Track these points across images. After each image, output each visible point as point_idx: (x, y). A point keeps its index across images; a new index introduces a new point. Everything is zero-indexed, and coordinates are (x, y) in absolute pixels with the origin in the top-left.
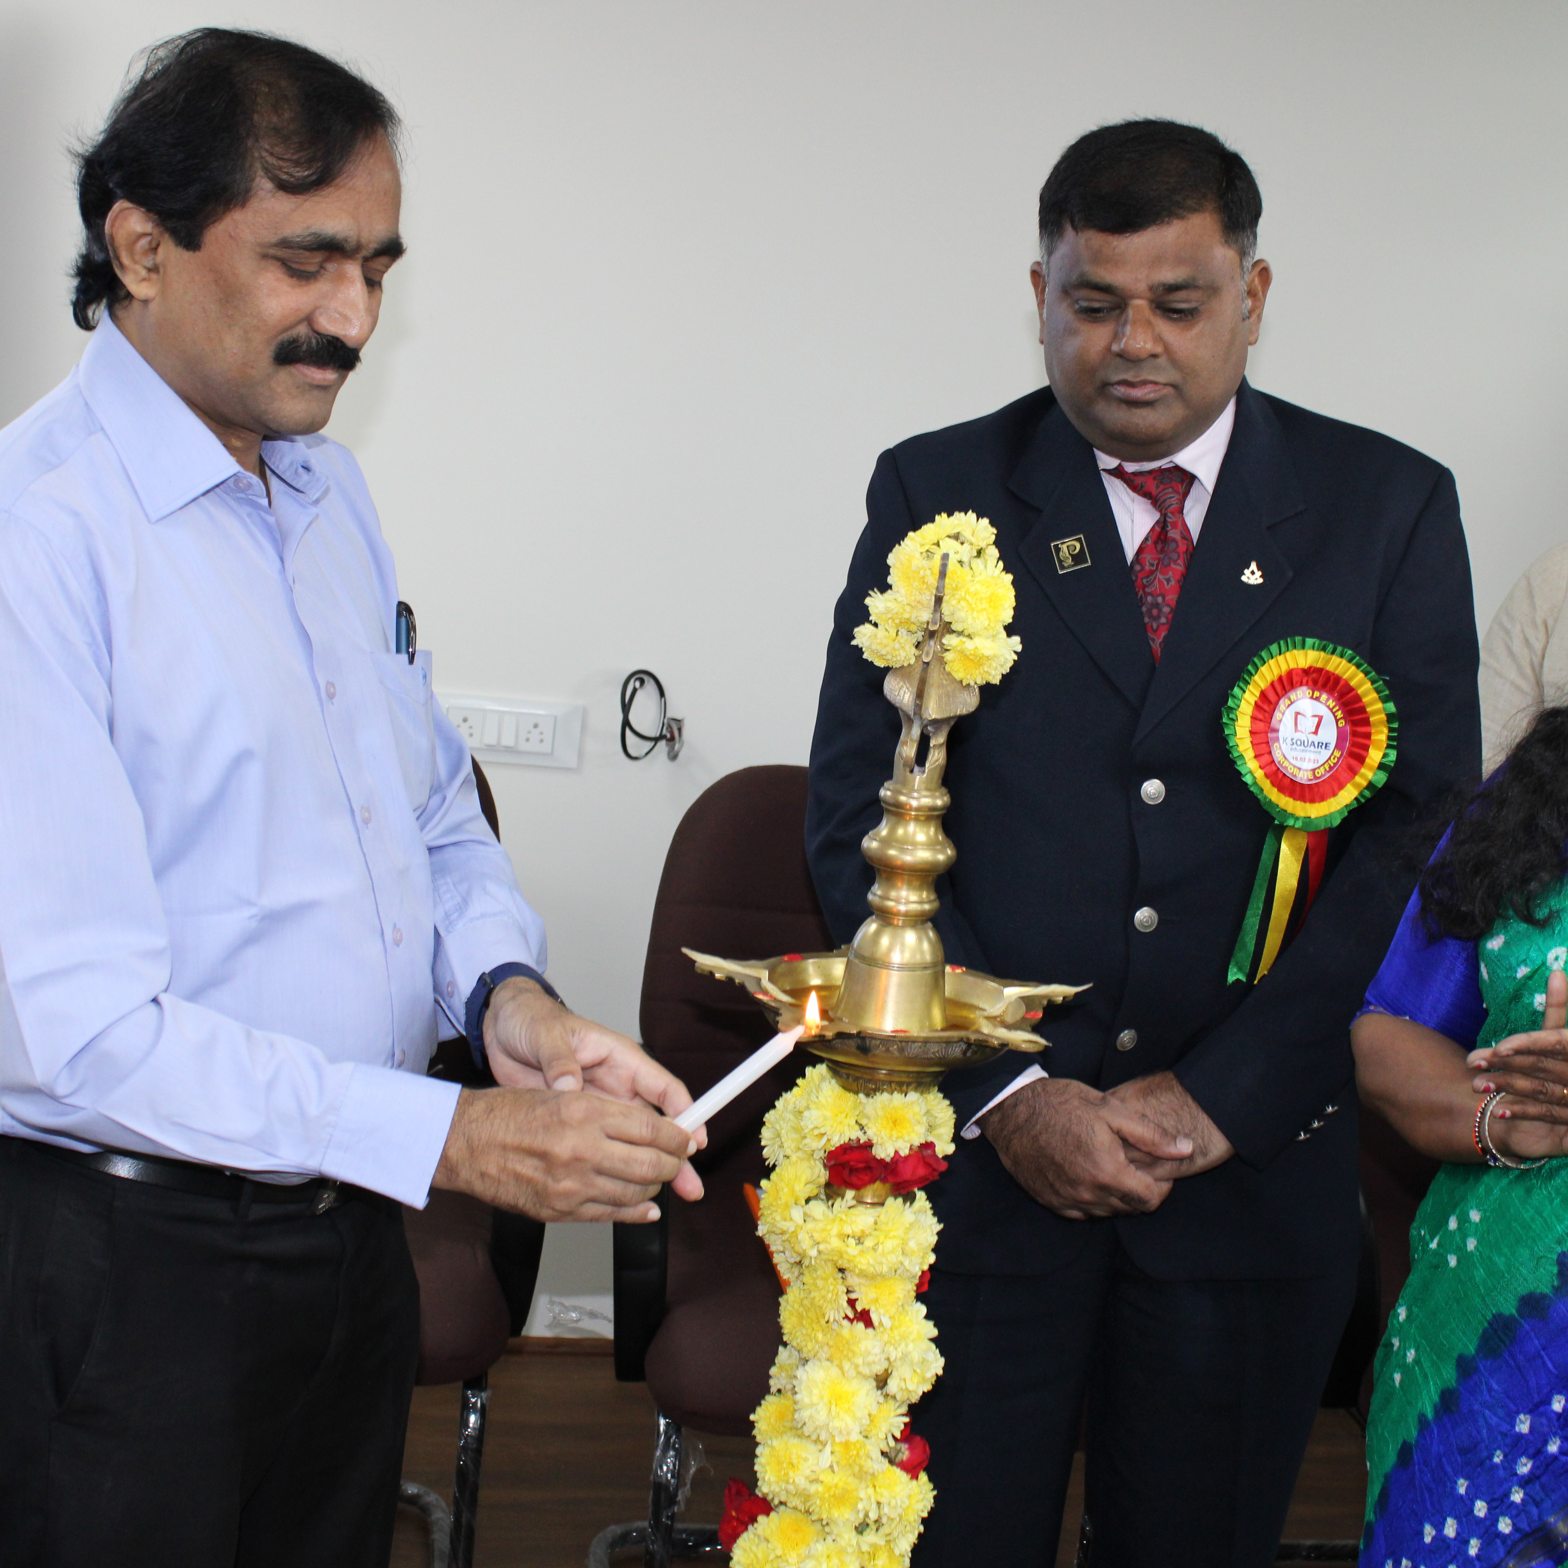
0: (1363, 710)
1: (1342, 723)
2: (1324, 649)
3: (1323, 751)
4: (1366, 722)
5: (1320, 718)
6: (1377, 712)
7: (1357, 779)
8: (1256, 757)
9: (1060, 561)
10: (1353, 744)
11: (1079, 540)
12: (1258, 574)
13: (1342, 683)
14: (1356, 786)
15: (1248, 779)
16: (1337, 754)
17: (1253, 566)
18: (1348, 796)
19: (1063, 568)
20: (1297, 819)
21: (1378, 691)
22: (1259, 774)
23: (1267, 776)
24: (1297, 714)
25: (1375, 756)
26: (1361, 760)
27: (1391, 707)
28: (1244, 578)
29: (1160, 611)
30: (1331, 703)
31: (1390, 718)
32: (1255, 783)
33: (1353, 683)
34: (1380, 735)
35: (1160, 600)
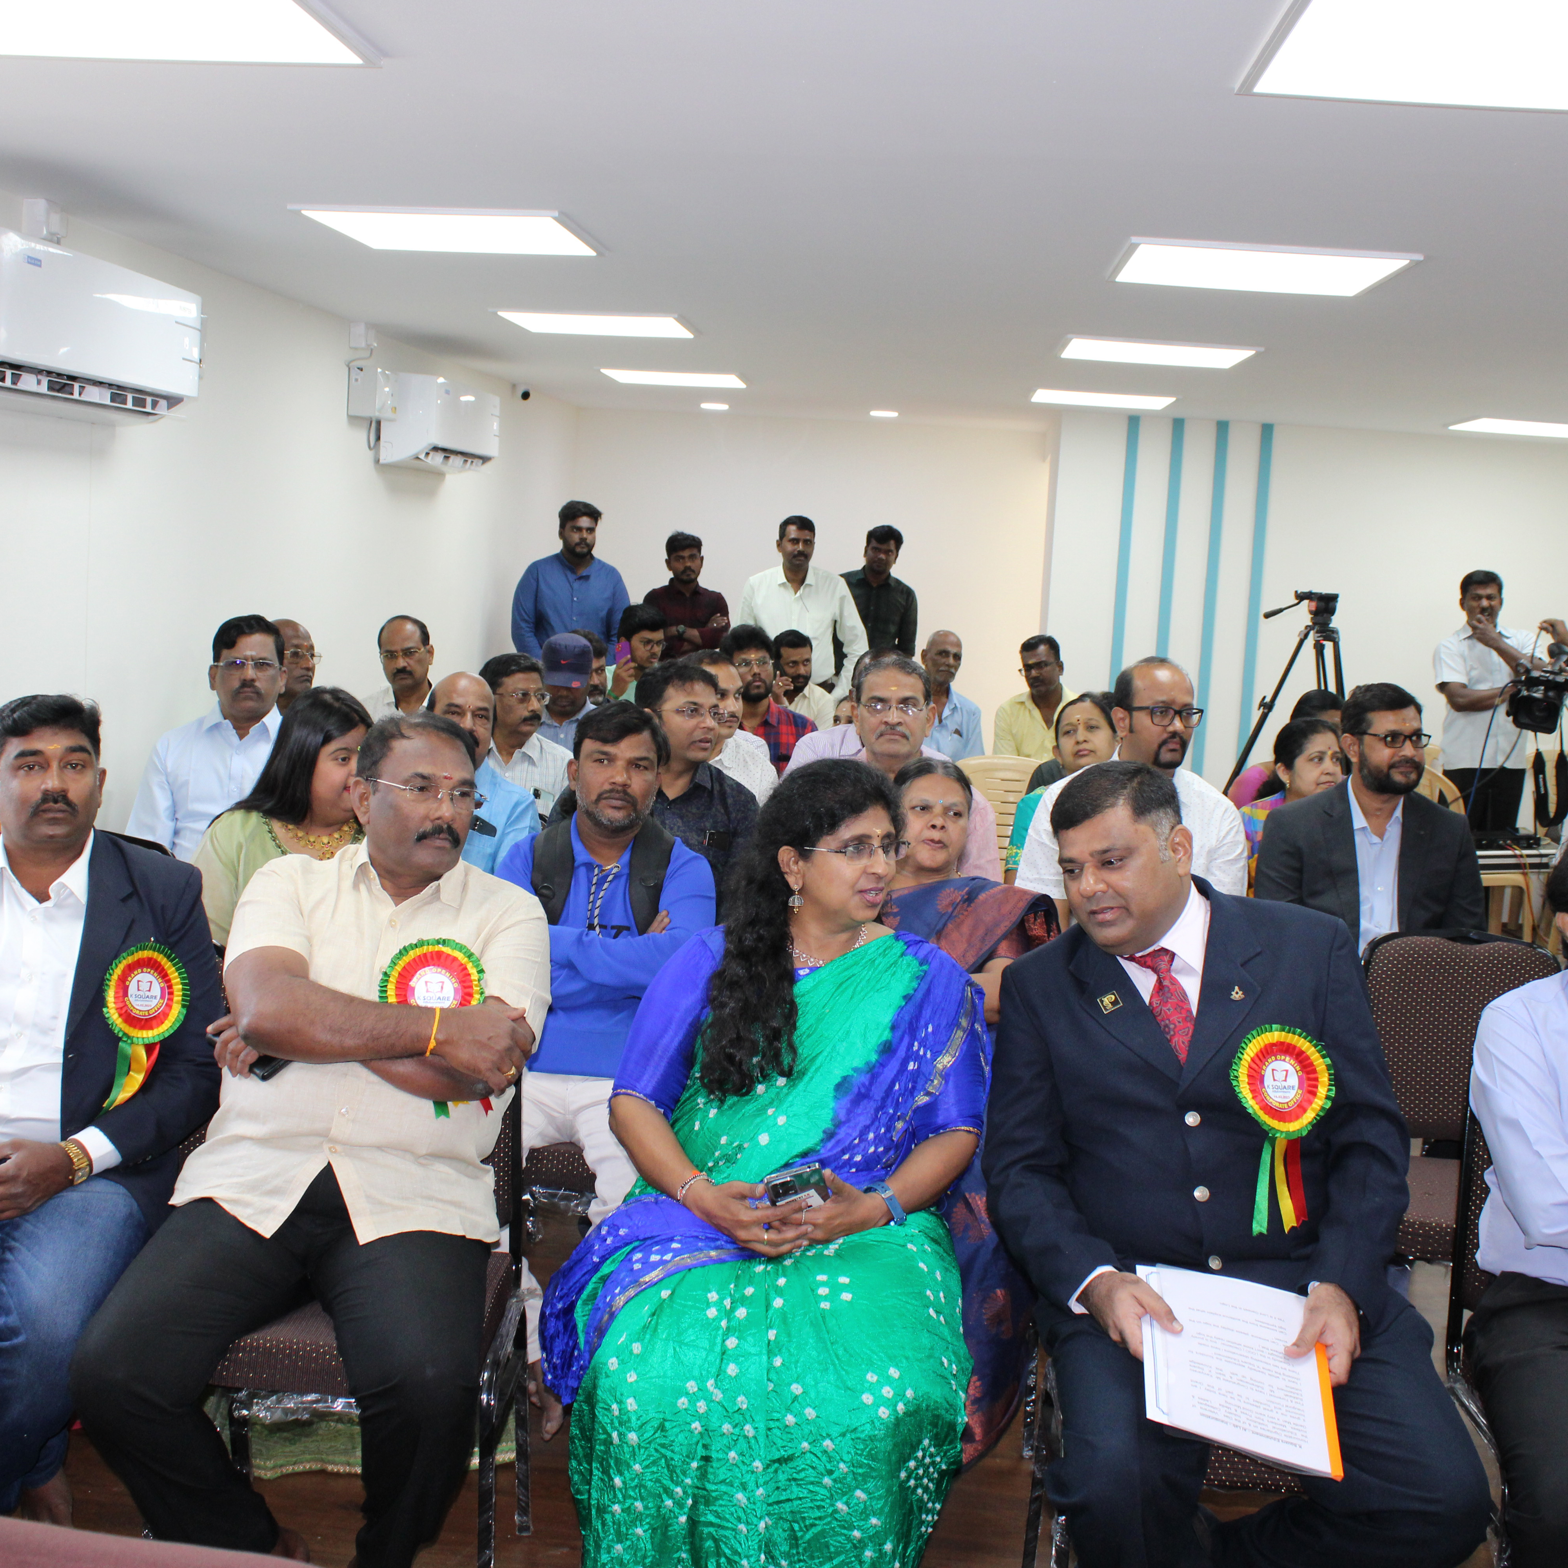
0: (1311, 1064)
1: (1300, 1073)
2: (1283, 1030)
3: (1291, 1091)
4: (1314, 1071)
5: (1287, 1071)
6: (1320, 1065)
7: (1314, 1105)
8: (1253, 1098)
9: (1104, 1007)
10: (1309, 1086)
11: (1113, 994)
12: (1240, 993)
13: (1297, 1050)
14: (1313, 1110)
15: (1250, 1111)
16: (1300, 1092)
17: (1236, 988)
18: (1310, 1116)
19: (1106, 1010)
20: (1282, 1132)
21: (1319, 1052)
22: (1257, 1107)
23: (1261, 1108)
24: (1273, 1070)
25: (1322, 1091)
26: (1314, 1094)
27: (1328, 1061)
28: (1232, 997)
29: (1169, 1028)
30: (1292, 1062)
31: (1328, 1067)
32: (1255, 1113)
33: (1303, 1049)
34: (1324, 1078)
35: (1167, 1022)
